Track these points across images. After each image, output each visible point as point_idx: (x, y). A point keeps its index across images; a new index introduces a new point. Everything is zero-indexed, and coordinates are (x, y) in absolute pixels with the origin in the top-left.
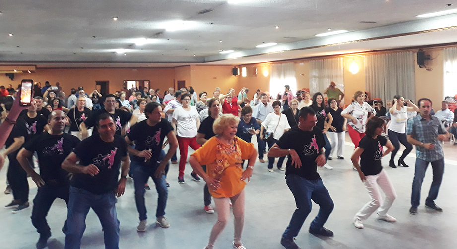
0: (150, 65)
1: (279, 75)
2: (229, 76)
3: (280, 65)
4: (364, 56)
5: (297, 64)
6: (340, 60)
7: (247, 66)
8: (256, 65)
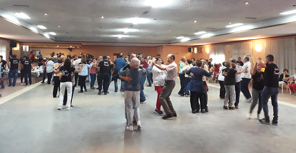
0: (141, 45)
1: (215, 54)
2: (186, 52)
3: (215, 46)
4: (264, 41)
5: (225, 46)
6: (250, 43)
7: (197, 47)
8: (202, 46)
